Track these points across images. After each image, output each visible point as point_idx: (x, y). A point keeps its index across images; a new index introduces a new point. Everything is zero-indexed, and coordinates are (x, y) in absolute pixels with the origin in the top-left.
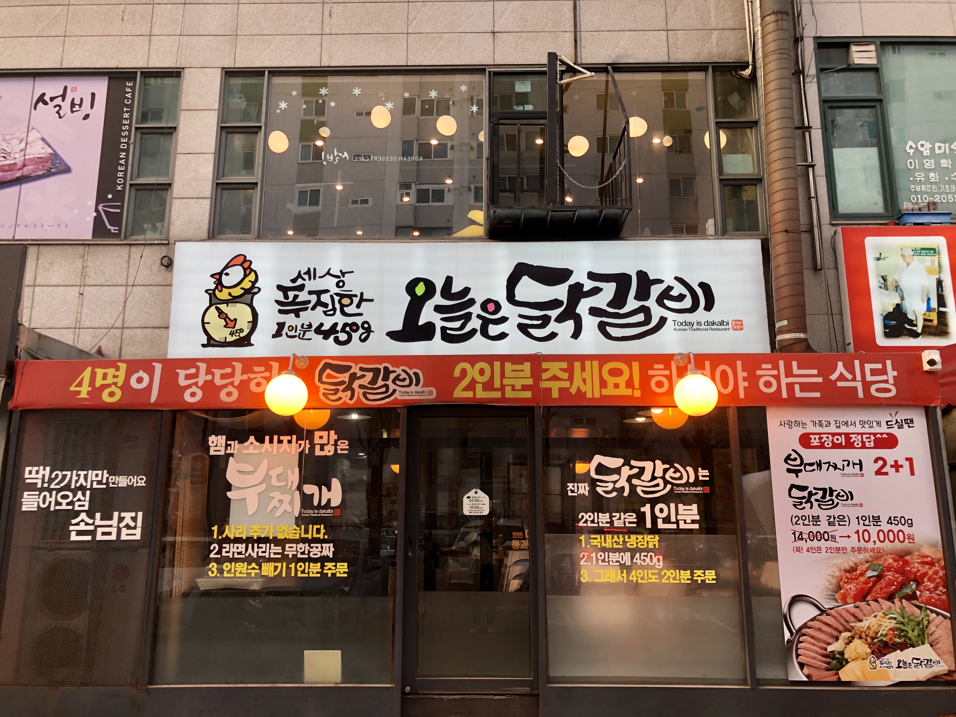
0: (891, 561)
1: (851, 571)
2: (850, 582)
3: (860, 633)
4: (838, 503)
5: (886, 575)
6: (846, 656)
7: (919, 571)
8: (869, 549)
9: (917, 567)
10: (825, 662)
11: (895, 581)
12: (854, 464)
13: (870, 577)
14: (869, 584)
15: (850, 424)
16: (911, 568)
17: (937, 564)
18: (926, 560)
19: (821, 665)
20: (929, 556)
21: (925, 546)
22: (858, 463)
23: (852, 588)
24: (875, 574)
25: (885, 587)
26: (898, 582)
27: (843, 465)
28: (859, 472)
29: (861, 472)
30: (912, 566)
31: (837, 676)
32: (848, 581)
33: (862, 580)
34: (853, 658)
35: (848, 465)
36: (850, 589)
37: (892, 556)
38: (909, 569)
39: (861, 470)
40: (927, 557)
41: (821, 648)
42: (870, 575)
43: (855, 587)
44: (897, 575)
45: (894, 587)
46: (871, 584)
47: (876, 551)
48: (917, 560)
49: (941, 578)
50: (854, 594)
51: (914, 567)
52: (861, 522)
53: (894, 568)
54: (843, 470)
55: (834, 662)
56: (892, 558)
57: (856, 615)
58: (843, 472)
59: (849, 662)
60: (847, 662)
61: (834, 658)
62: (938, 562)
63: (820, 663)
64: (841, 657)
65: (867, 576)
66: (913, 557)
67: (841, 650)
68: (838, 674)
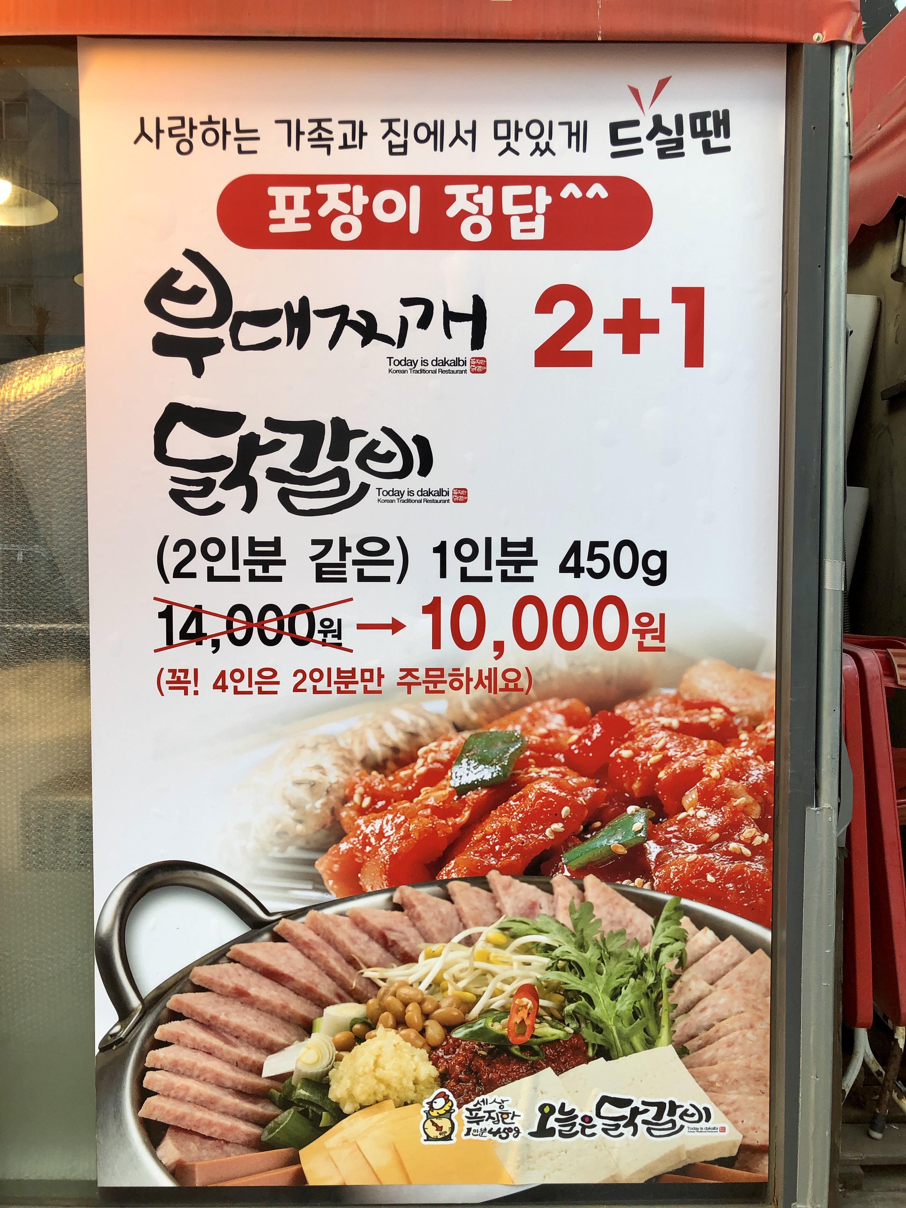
0: (557, 722)
1: (391, 765)
2: (384, 808)
3: (399, 1006)
4: (364, 488)
5: (532, 780)
6: (336, 1092)
7: (666, 760)
8: (474, 675)
9: (663, 748)
10: (247, 1118)
11: (563, 802)
12: (450, 316)
13: (462, 790)
14: (457, 813)
15: (450, 133)
16: (637, 754)
17: (744, 736)
18: (704, 719)
19: (232, 1129)
20: (718, 704)
21: (705, 663)
22: (468, 309)
23: (389, 830)
24: (486, 773)
25: (521, 829)
26: (575, 807)
27: (404, 322)
28: (467, 353)
29: (477, 353)
30: (642, 742)
31: (294, 1168)
32: (373, 802)
33: (431, 801)
34: (362, 1098)
35: (424, 322)
36: (380, 835)
37: (565, 704)
38: (626, 753)
39: (477, 342)
40: (707, 705)
41: (239, 1064)
42: (467, 780)
43: (398, 827)
44: (573, 781)
45: (558, 827)
46: (467, 814)
47: (501, 683)
48: (664, 721)
49: (754, 790)
50: (392, 857)
51: (648, 749)
52: (454, 565)
53: (568, 753)
54: (401, 344)
55: (287, 1116)
56: (561, 712)
57: (392, 936)
58: (399, 354)
59: (346, 1116)
60: (339, 1115)
61: (285, 1104)
62: (750, 729)
63: (228, 1122)
64: (315, 1098)
65: (455, 783)
66: (650, 704)
67: (318, 1069)
68: (295, 1160)
